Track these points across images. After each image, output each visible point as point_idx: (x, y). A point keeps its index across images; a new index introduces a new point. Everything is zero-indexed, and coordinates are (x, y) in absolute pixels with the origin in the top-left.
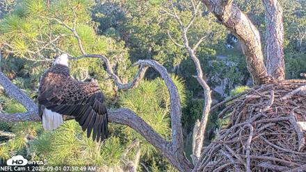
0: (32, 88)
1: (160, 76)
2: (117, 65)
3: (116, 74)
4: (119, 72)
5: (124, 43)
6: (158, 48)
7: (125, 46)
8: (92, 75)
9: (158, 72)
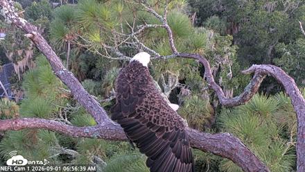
0: (103, 94)
1: (283, 89)
2: (220, 69)
3: (217, 82)
4: (221, 81)
5: (232, 37)
6: (283, 48)
7: (233, 44)
8: (182, 81)
9: (281, 84)
